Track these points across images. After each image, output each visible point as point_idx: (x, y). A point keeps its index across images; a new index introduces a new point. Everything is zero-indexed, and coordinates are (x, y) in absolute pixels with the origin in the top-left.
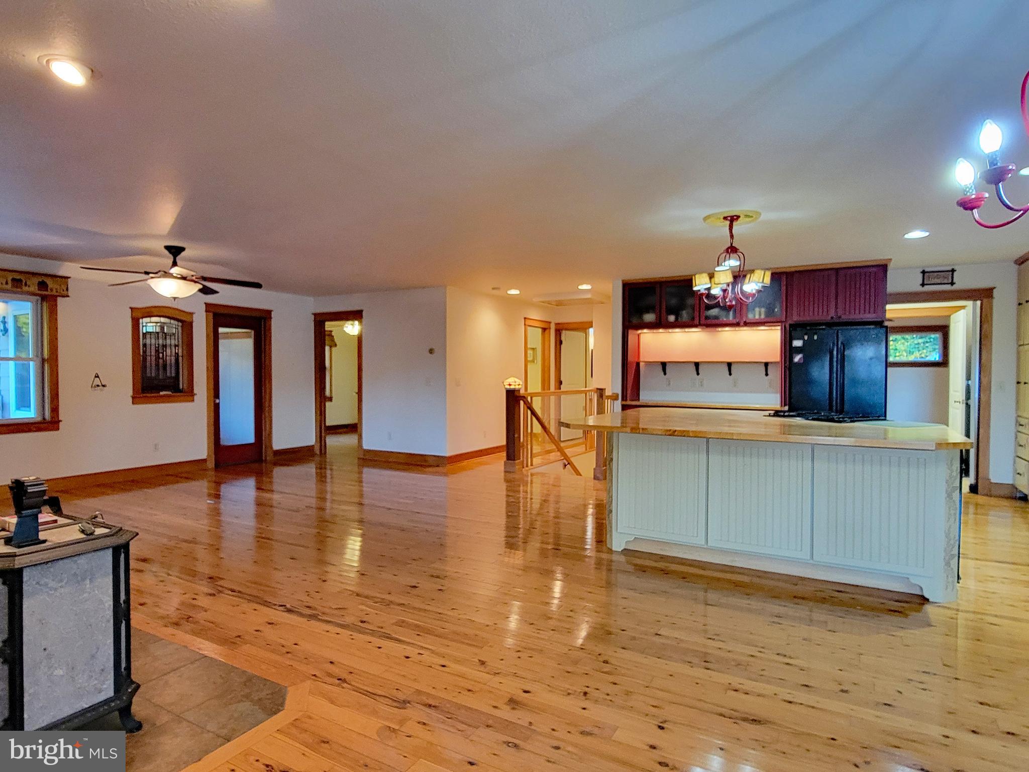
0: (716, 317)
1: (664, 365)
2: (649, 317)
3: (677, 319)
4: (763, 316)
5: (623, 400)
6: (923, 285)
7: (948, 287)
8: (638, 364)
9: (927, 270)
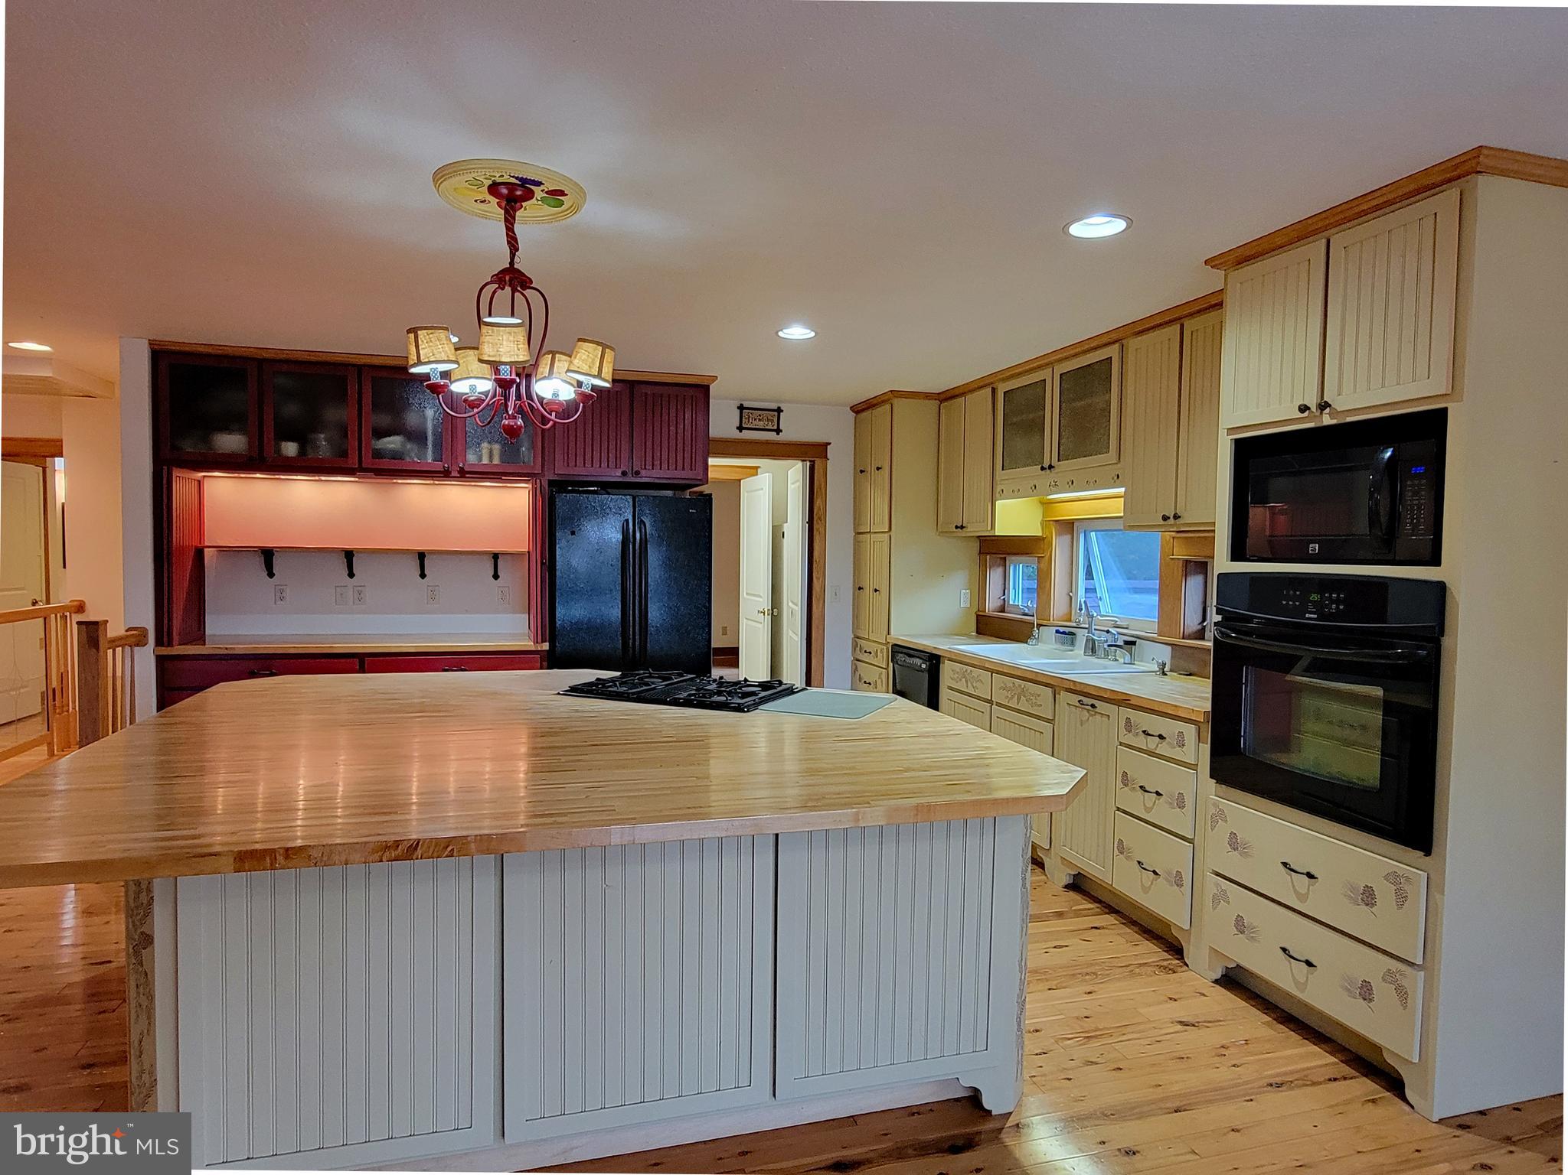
0: (396, 455)
1: (268, 555)
2: (231, 442)
3: (302, 451)
4: (496, 461)
5: (159, 642)
6: (740, 428)
7: (771, 436)
8: (199, 553)
9: (746, 404)
